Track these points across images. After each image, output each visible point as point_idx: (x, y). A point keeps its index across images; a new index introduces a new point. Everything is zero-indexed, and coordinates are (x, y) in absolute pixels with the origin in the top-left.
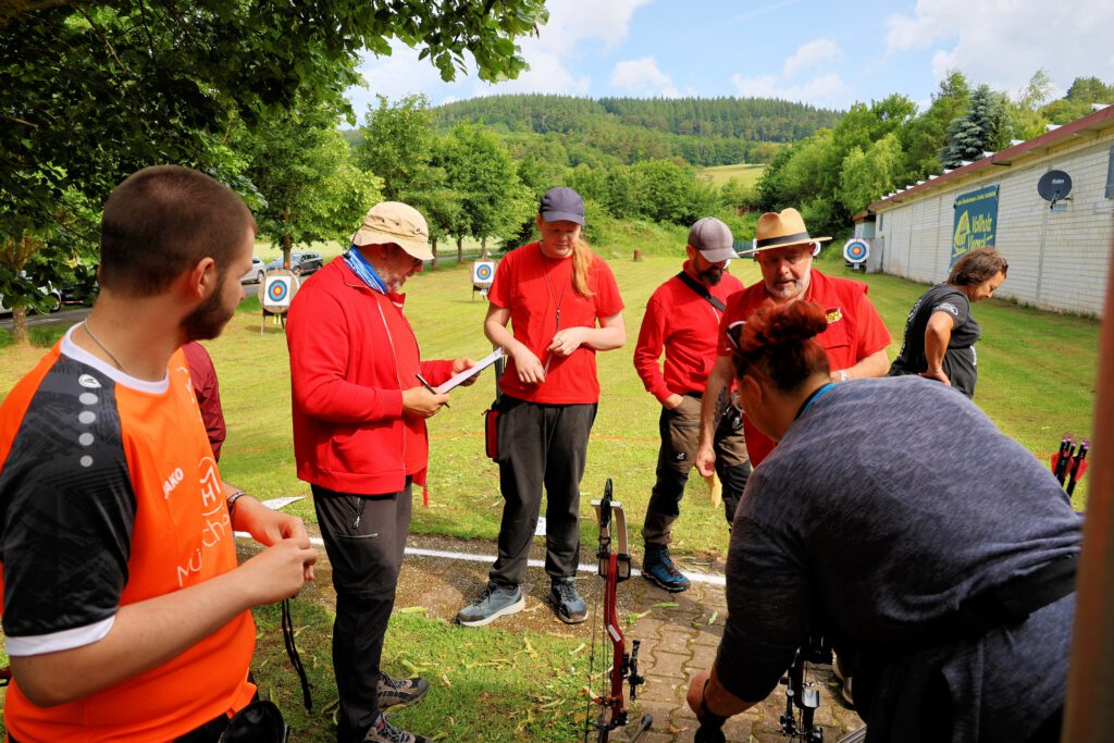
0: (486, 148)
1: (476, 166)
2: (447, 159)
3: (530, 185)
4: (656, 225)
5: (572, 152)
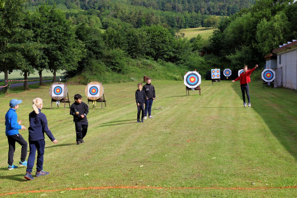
0: (57, 19)
1: (51, 29)
2: (34, 25)
3: (82, 39)
4: (155, 62)
5: (103, 21)
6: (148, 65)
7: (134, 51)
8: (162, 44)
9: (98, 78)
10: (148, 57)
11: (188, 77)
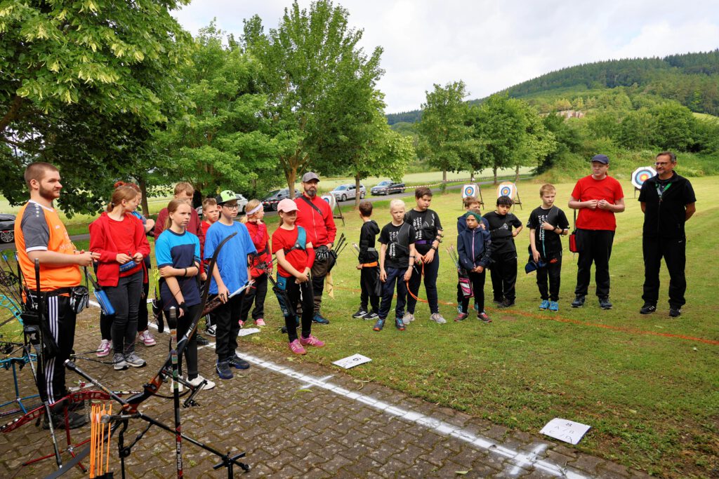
0: (507, 110)
2: (477, 120)
3: (553, 130)
6: (650, 157)
7: (631, 140)
8: (675, 128)
9: (570, 176)
10: (653, 146)
11: (637, 174)
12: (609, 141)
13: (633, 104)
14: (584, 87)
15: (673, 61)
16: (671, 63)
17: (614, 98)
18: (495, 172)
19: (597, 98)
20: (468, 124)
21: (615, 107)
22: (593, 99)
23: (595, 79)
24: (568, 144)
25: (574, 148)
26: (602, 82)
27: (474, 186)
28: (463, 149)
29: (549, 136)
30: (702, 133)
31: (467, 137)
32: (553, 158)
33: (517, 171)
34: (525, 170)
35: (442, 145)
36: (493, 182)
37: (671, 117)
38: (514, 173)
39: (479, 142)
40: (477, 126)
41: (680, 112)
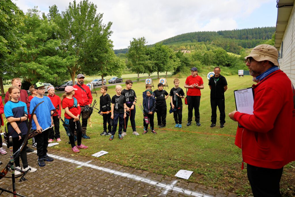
0: (162, 49)
1: (158, 54)
2: (151, 53)
3: (179, 58)
8: (221, 58)
9: (185, 75)
10: (214, 64)
11: (209, 75)
12: (199, 62)
13: (207, 48)
14: (190, 41)
15: (220, 33)
16: (219, 34)
17: (201, 46)
18: (158, 74)
19: (194, 46)
20: (147, 54)
21: (201, 49)
22: (193, 46)
23: (194, 39)
24: (185, 63)
25: (187, 65)
26: (196, 40)
27: (150, 79)
28: (146, 64)
29: (178, 60)
30: (230, 60)
31: (147, 60)
32: (180, 68)
33: (166, 73)
34: (169, 73)
35: (137, 63)
36: (157, 78)
37: (220, 54)
38: (165, 74)
39: (152, 62)
40: (151, 56)
41: (223, 52)
